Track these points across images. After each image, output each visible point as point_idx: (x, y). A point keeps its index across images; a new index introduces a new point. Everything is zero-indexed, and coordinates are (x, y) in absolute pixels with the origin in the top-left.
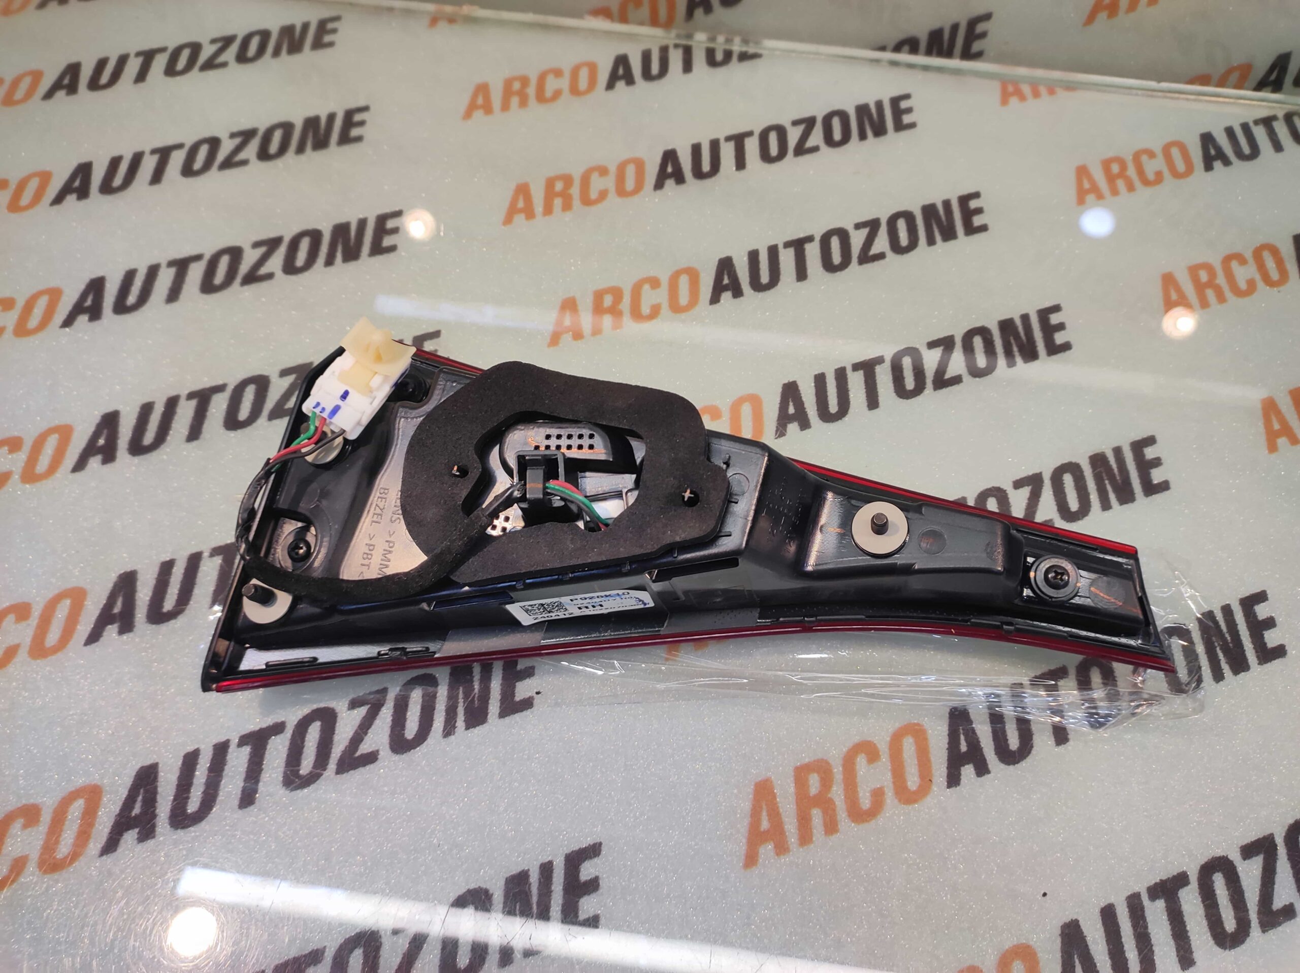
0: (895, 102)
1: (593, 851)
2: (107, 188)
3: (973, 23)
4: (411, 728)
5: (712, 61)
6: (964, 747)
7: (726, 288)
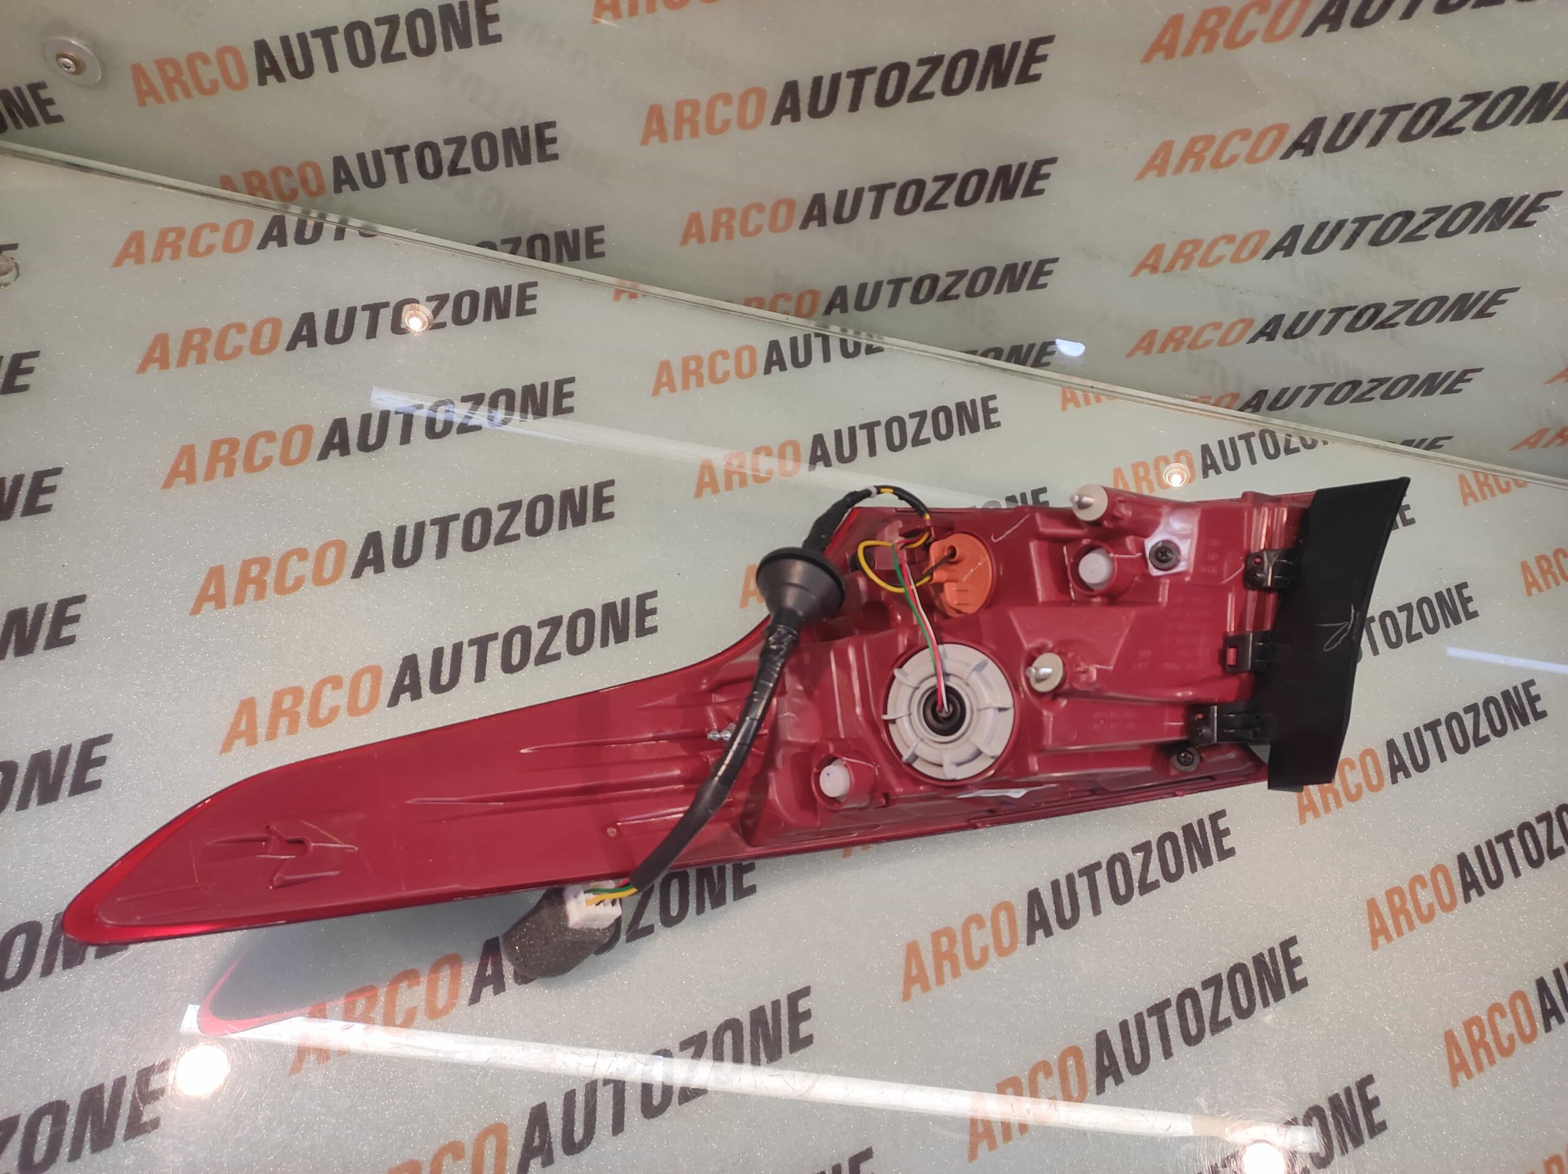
2: (364, 446)
3: (1044, 346)
4: (674, 908)
5: (846, 354)
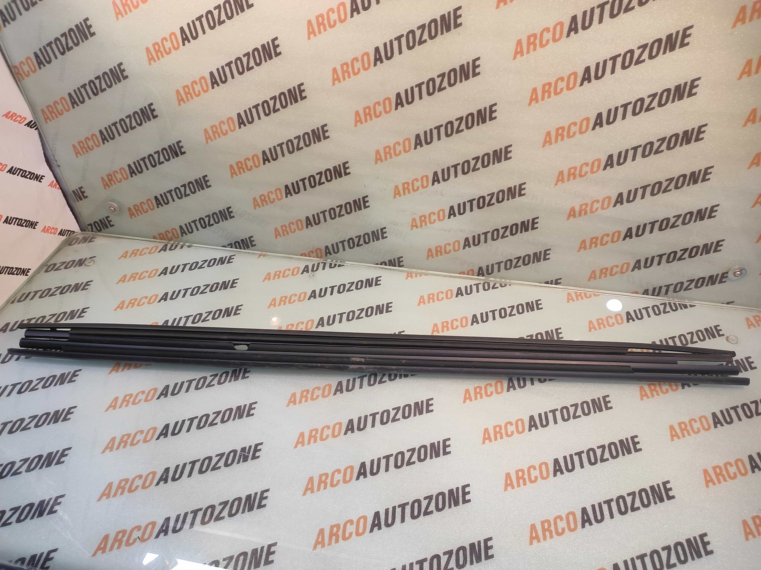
0: (377, 278)
1: (261, 444)
2: (171, 299)
3: (399, 258)
4: (226, 419)
5: (330, 267)
6: (350, 427)
7: (320, 325)
